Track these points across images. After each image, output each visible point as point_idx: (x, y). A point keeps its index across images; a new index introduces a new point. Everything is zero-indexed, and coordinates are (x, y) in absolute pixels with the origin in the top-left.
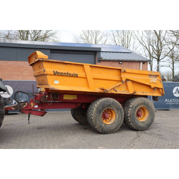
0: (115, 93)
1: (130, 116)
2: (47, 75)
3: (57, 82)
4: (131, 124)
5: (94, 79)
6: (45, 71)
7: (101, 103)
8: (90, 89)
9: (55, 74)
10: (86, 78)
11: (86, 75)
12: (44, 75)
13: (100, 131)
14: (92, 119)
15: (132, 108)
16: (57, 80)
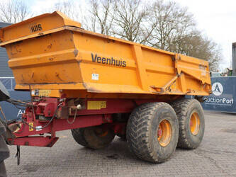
0: (170, 93)
1: (185, 129)
2: (81, 61)
3: (95, 77)
4: (186, 140)
5: (147, 70)
6: (76, 55)
7: (156, 112)
8: (142, 89)
9: (94, 61)
10: (136, 69)
11: (136, 64)
12: (75, 61)
13: (157, 160)
14: (147, 141)
15: (186, 115)
16: (96, 73)
